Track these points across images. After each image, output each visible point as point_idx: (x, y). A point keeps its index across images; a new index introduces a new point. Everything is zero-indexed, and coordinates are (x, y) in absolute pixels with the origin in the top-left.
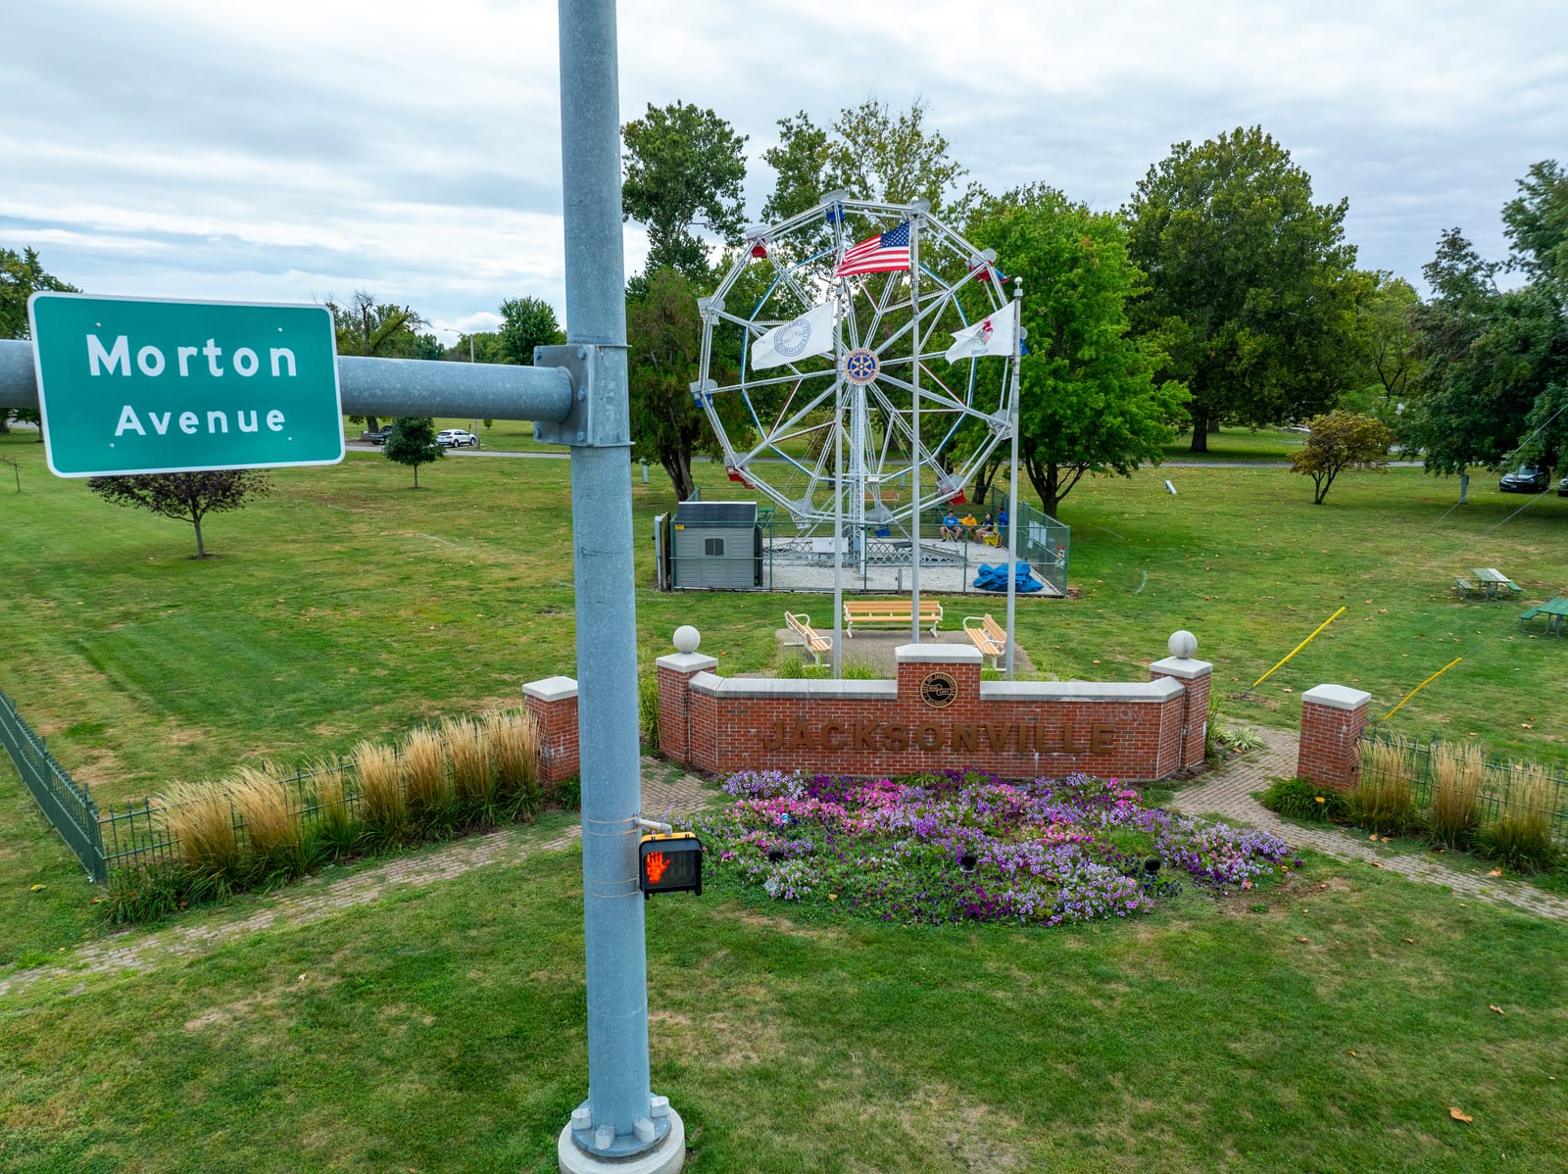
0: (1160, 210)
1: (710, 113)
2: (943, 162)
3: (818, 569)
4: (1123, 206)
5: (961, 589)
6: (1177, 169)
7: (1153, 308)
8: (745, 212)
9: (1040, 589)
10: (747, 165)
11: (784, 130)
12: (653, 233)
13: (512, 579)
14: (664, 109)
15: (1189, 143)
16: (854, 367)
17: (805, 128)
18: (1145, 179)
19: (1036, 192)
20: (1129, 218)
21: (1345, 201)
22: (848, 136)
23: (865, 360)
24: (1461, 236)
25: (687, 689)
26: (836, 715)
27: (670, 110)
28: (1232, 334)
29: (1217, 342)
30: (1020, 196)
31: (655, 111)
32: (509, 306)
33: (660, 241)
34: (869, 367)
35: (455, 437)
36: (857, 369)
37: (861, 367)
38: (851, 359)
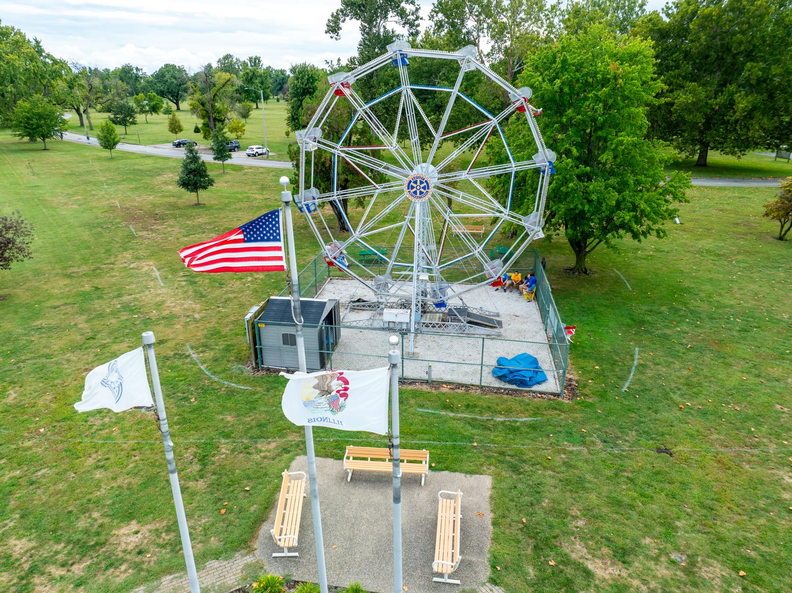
4: (667, 3)
5: (478, 383)
7: (679, 75)
8: (421, 14)
9: (544, 382)
12: (363, 29)
16: (413, 187)
20: (670, 12)
23: (421, 183)
28: (732, 94)
29: (721, 99)
33: (368, 34)
34: (424, 188)
35: (256, 150)
36: (415, 189)
37: (418, 188)
38: (410, 182)
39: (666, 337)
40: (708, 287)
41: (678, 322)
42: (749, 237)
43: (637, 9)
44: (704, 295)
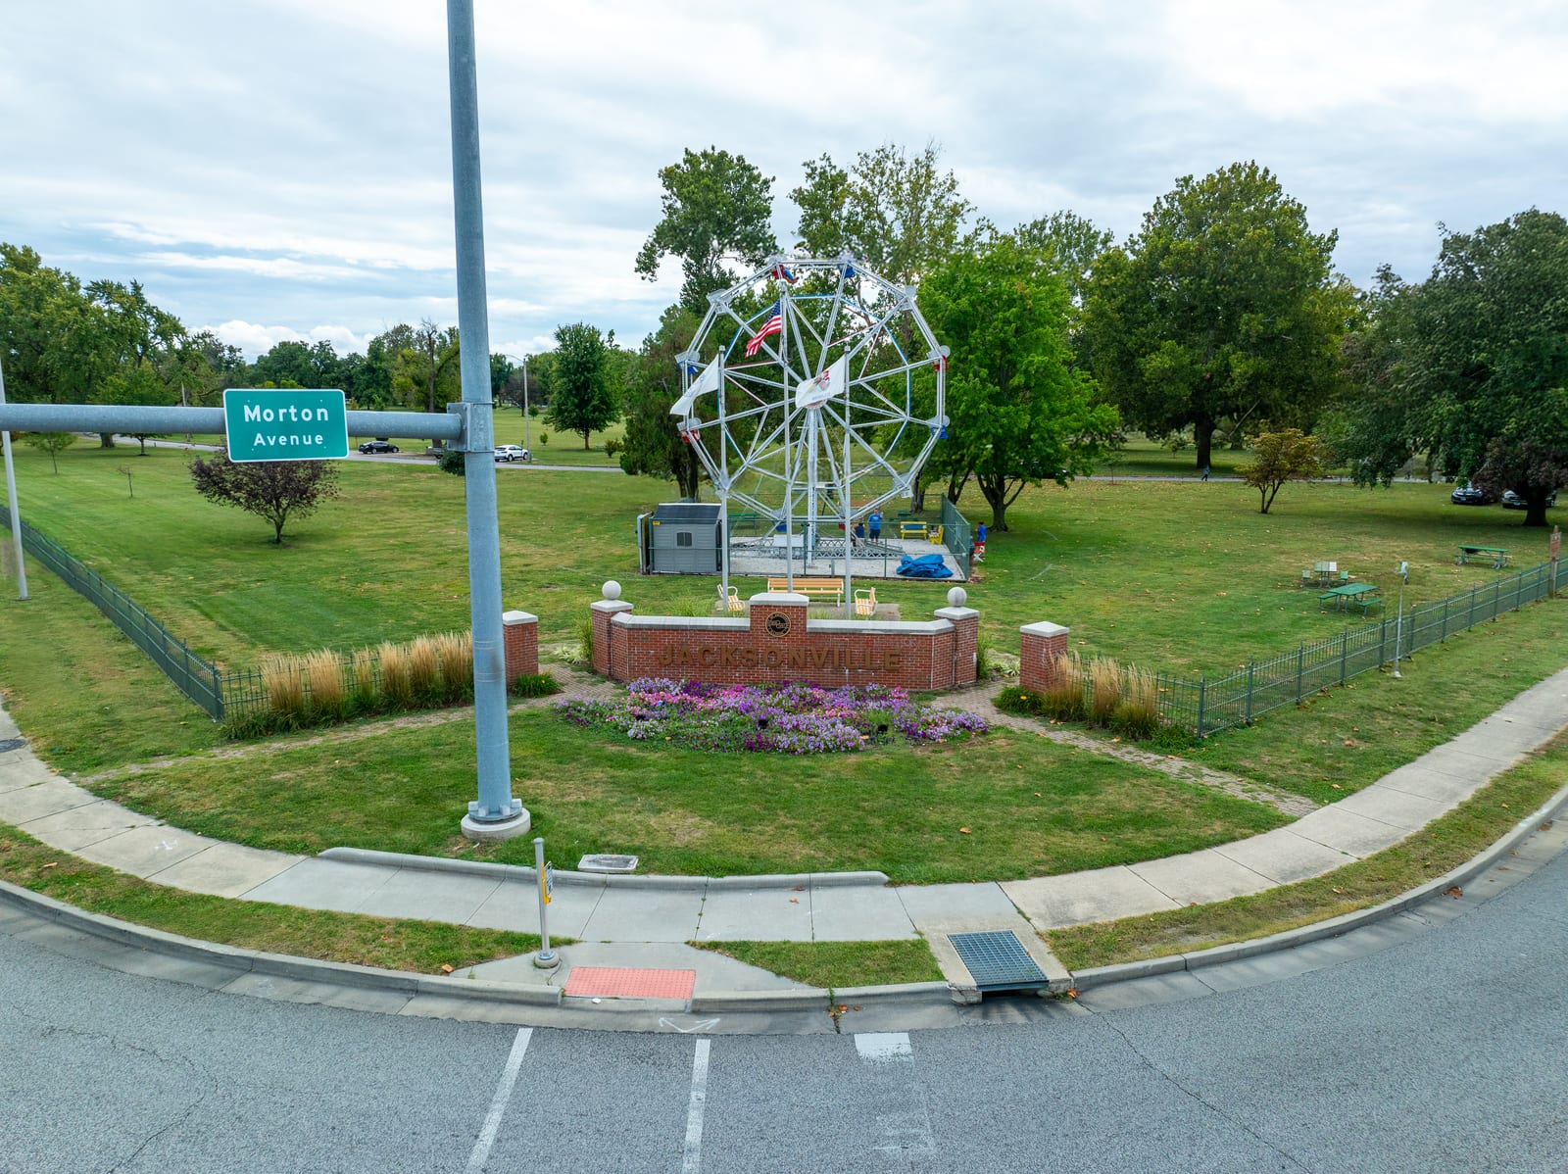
0: (1162, 241)
1: (740, 158)
2: (955, 199)
3: (778, 560)
4: (1131, 236)
5: (881, 575)
6: (1182, 200)
9: (950, 575)
10: (773, 206)
11: (809, 171)
12: (688, 267)
13: (526, 565)
14: (699, 154)
15: (1191, 177)
17: (828, 169)
18: (1152, 211)
19: (1063, 220)
20: (1137, 247)
21: (1335, 232)
22: (865, 177)
24: (1392, 271)
25: (610, 624)
26: (709, 641)
27: (705, 155)
28: (1226, 357)
29: (1212, 364)
30: (1048, 225)
31: (692, 155)
32: (562, 332)
33: (694, 274)
35: (510, 452)
39: (1085, 560)
41: (1102, 554)
43: (1099, 247)
44: (1141, 542)
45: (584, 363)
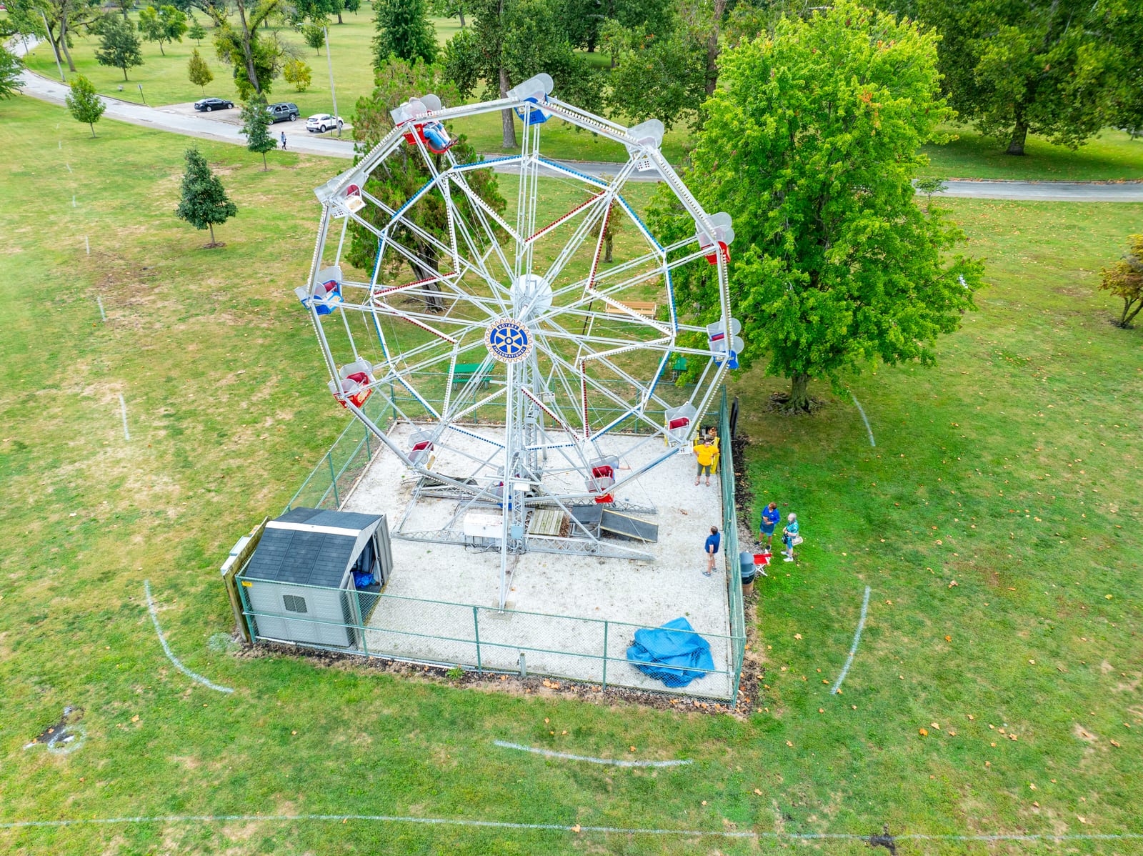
16: (499, 340)
23: (514, 333)
34: (519, 342)
35: (322, 123)
36: (503, 344)
37: (509, 341)
38: (495, 331)
39: (916, 559)
40: (996, 440)
41: (941, 526)
42: (1072, 321)
44: (990, 458)
45: (402, 14)
